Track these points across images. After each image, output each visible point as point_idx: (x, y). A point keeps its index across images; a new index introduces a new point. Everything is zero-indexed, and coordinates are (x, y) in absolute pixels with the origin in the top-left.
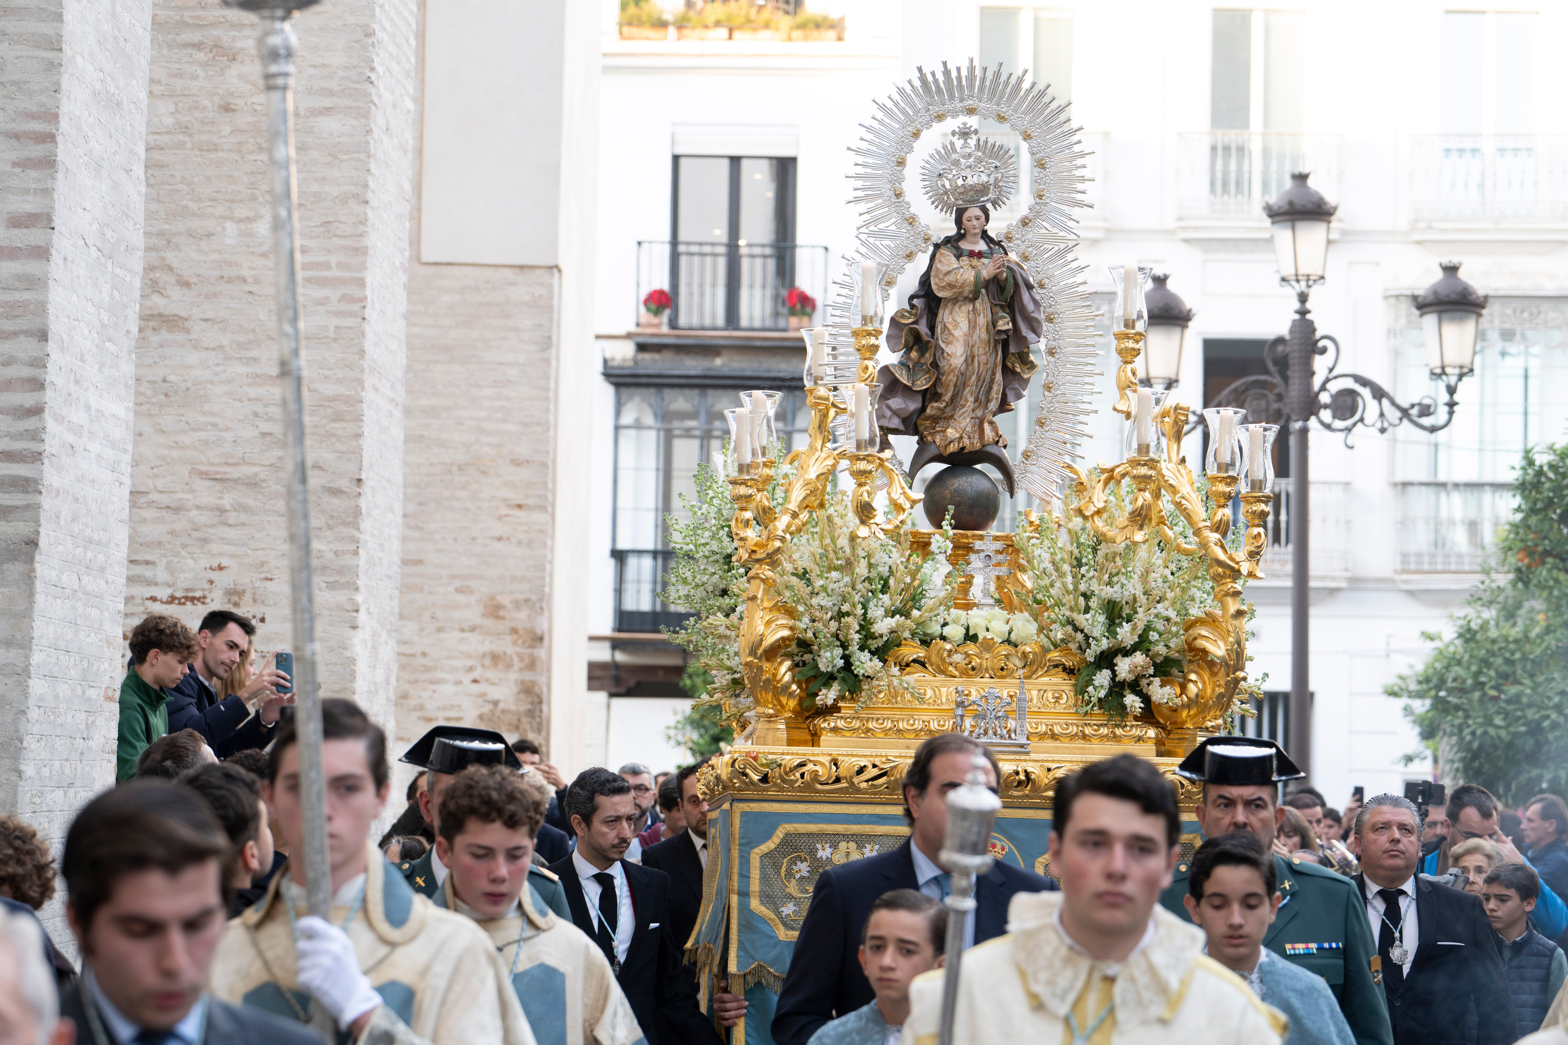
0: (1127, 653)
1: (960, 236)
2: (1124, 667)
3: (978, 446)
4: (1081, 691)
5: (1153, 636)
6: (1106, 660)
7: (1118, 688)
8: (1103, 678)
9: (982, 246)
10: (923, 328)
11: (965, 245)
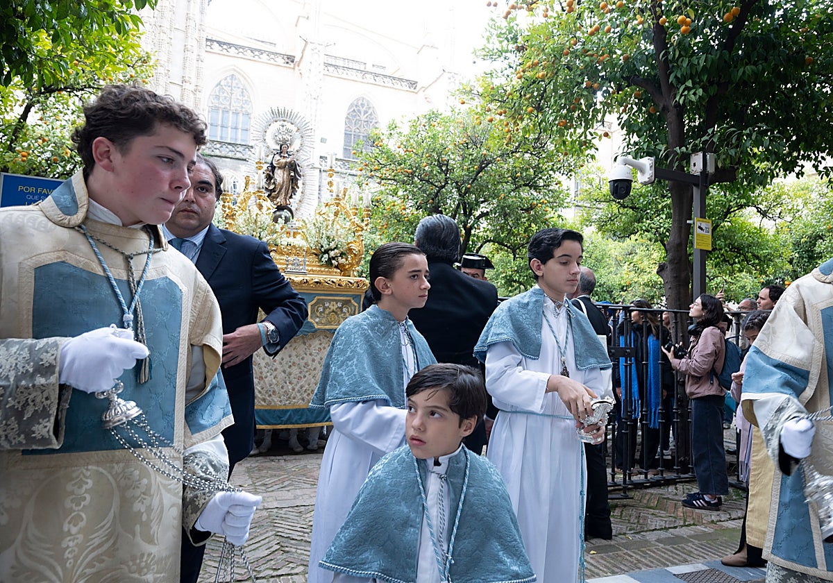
0: (332, 250)
1: (281, 153)
2: (332, 254)
3: (285, 205)
4: (320, 260)
5: (339, 246)
6: (327, 252)
7: (330, 259)
8: (326, 256)
9: (286, 155)
10: (271, 174)
11: (282, 155)
